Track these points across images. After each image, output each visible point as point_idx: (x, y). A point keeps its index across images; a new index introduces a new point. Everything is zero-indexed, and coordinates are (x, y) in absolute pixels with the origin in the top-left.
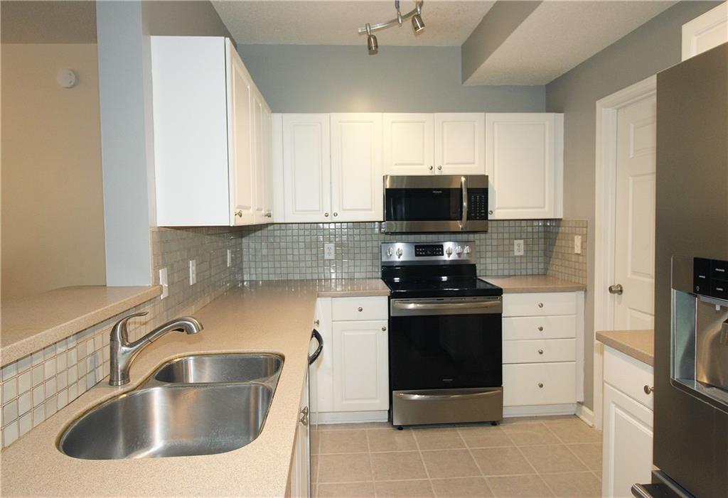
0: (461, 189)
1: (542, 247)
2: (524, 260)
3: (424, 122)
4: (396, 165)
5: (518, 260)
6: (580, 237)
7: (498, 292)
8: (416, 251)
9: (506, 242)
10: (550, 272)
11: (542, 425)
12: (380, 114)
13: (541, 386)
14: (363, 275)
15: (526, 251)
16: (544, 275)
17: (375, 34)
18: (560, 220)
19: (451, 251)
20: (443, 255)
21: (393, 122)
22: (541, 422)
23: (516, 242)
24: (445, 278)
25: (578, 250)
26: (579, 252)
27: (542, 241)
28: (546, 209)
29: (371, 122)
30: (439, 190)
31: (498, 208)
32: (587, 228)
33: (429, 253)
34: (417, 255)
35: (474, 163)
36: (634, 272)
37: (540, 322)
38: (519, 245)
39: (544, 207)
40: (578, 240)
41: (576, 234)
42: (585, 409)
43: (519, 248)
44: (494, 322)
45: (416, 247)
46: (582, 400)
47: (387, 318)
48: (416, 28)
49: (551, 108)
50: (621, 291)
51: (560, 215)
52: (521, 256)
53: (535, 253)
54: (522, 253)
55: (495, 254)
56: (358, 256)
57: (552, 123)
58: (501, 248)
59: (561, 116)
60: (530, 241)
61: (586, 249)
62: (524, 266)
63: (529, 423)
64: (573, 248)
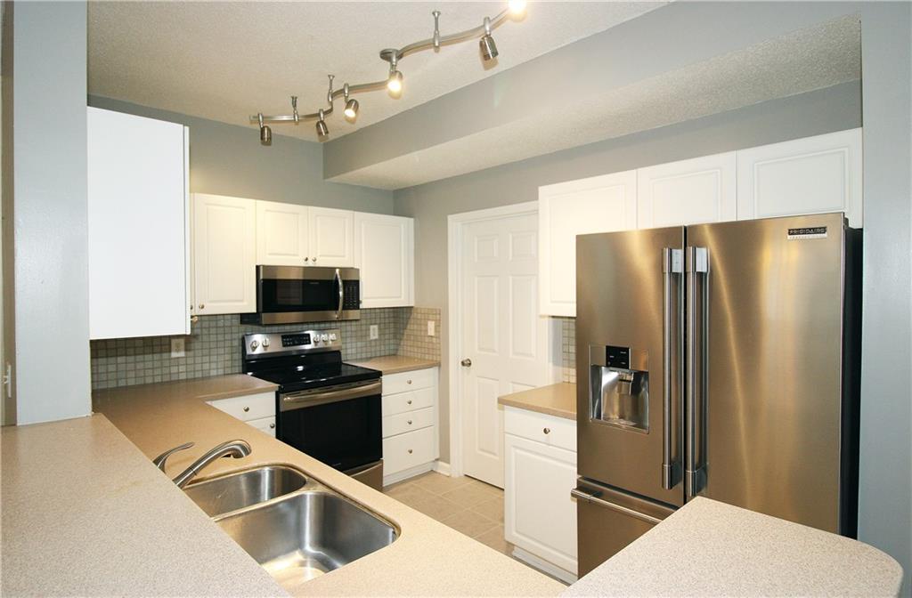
0: (337, 281)
1: (392, 330)
2: (378, 343)
3: (298, 214)
4: (270, 254)
5: (373, 344)
6: (433, 322)
7: (376, 375)
8: (283, 342)
9: (364, 327)
10: (400, 353)
11: (412, 486)
12: (253, 201)
13: (411, 452)
14: (221, 372)
15: (380, 335)
16: (394, 355)
17: (270, 126)
18: (412, 307)
19: (318, 339)
20: (310, 343)
21: (267, 211)
22: (411, 483)
23: (372, 327)
24: (300, 368)
25: (431, 332)
26: (433, 334)
27: (392, 325)
28: (403, 298)
29: (244, 208)
30: (316, 281)
31: (366, 298)
32: (440, 315)
33: (296, 342)
34: (284, 346)
35: (344, 256)
36: (480, 349)
37: (409, 397)
38: (374, 329)
39: (400, 297)
40: (431, 325)
41: (429, 320)
42: (440, 463)
43: (374, 332)
44: (374, 403)
45: (283, 337)
46: (438, 457)
47: (274, 413)
48: (320, 133)
49: (398, 212)
50: (470, 364)
51: (412, 304)
52: (376, 340)
53: (387, 336)
54: (377, 337)
55: (354, 340)
56: (214, 351)
57: (404, 225)
58: (359, 334)
59: (412, 220)
60: (382, 325)
61: (439, 332)
62: (378, 348)
63: (403, 487)
64: (426, 331)
